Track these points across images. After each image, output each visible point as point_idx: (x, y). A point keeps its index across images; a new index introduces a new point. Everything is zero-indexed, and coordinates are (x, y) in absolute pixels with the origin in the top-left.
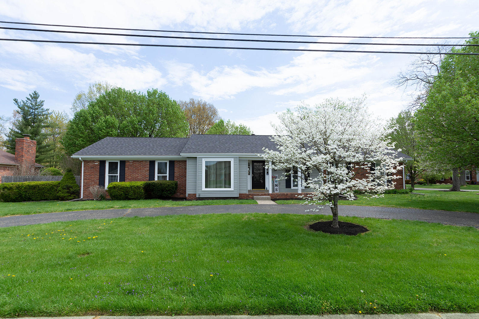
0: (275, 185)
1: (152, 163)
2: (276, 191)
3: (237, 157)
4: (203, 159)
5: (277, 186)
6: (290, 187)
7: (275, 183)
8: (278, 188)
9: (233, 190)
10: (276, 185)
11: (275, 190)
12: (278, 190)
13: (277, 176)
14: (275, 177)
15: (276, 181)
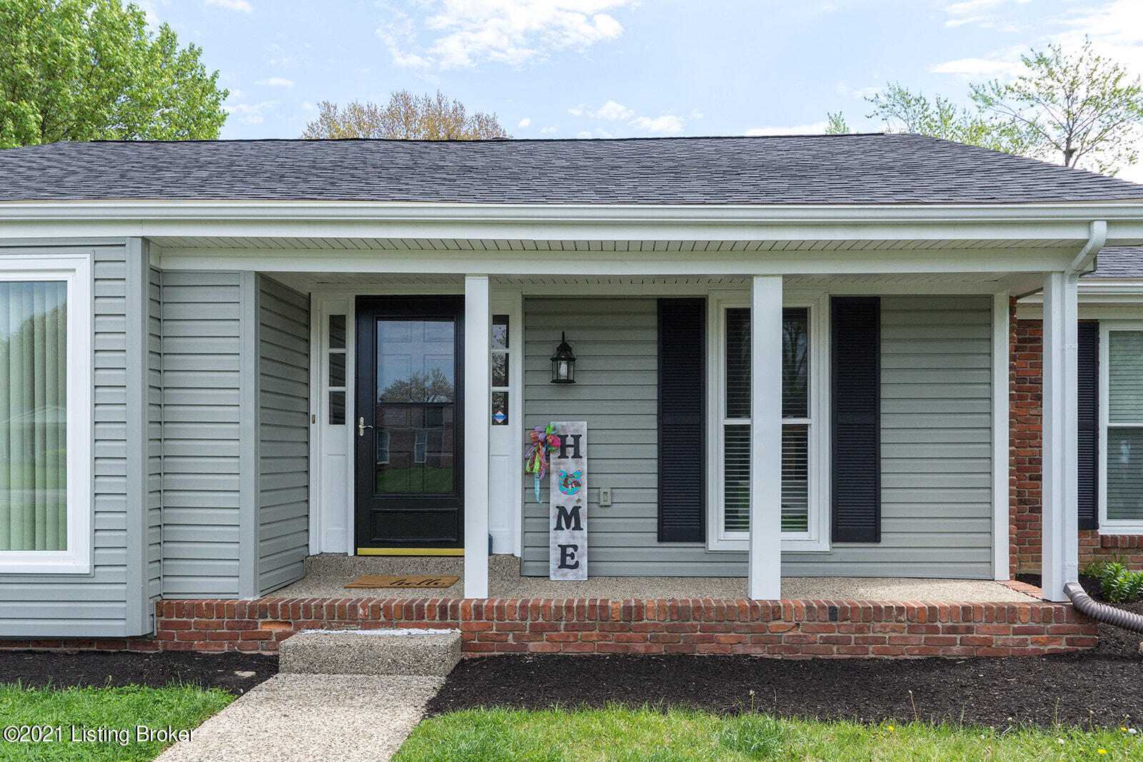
0: (553, 513)
2: (563, 565)
5: (578, 527)
6: (699, 535)
7: (558, 497)
8: (580, 538)
10: (569, 518)
11: (555, 555)
12: (584, 562)
13: (577, 438)
14: (563, 447)
15: (569, 482)
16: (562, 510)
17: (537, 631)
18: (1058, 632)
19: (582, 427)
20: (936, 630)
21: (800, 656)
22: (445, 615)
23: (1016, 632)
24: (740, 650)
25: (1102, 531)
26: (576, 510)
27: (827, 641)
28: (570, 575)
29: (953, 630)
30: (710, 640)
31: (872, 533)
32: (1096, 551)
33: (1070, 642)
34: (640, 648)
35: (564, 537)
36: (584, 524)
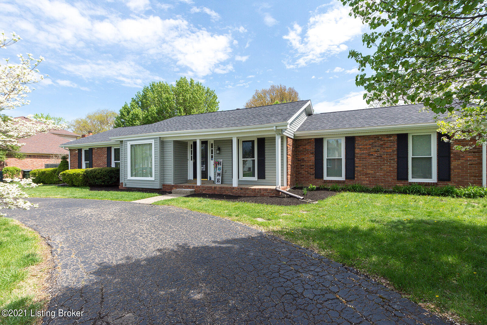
0: (217, 174)
1: (109, 149)
2: (218, 182)
3: (157, 138)
4: (128, 143)
8: (220, 178)
9: (154, 180)
11: (217, 180)
12: (221, 181)
13: (221, 162)
14: (219, 163)
15: (219, 169)
16: (218, 173)
17: (204, 190)
18: (274, 193)
19: (221, 160)
20: (256, 192)
21: (237, 195)
22: (193, 187)
23: (268, 193)
24: (229, 194)
25: (324, 179)
26: (220, 173)
27: (240, 193)
28: (219, 183)
29: (258, 192)
30: (225, 192)
31: (264, 178)
32: (323, 183)
33: (276, 195)
34: (216, 193)
35: (218, 177)
36: (221, 175)
